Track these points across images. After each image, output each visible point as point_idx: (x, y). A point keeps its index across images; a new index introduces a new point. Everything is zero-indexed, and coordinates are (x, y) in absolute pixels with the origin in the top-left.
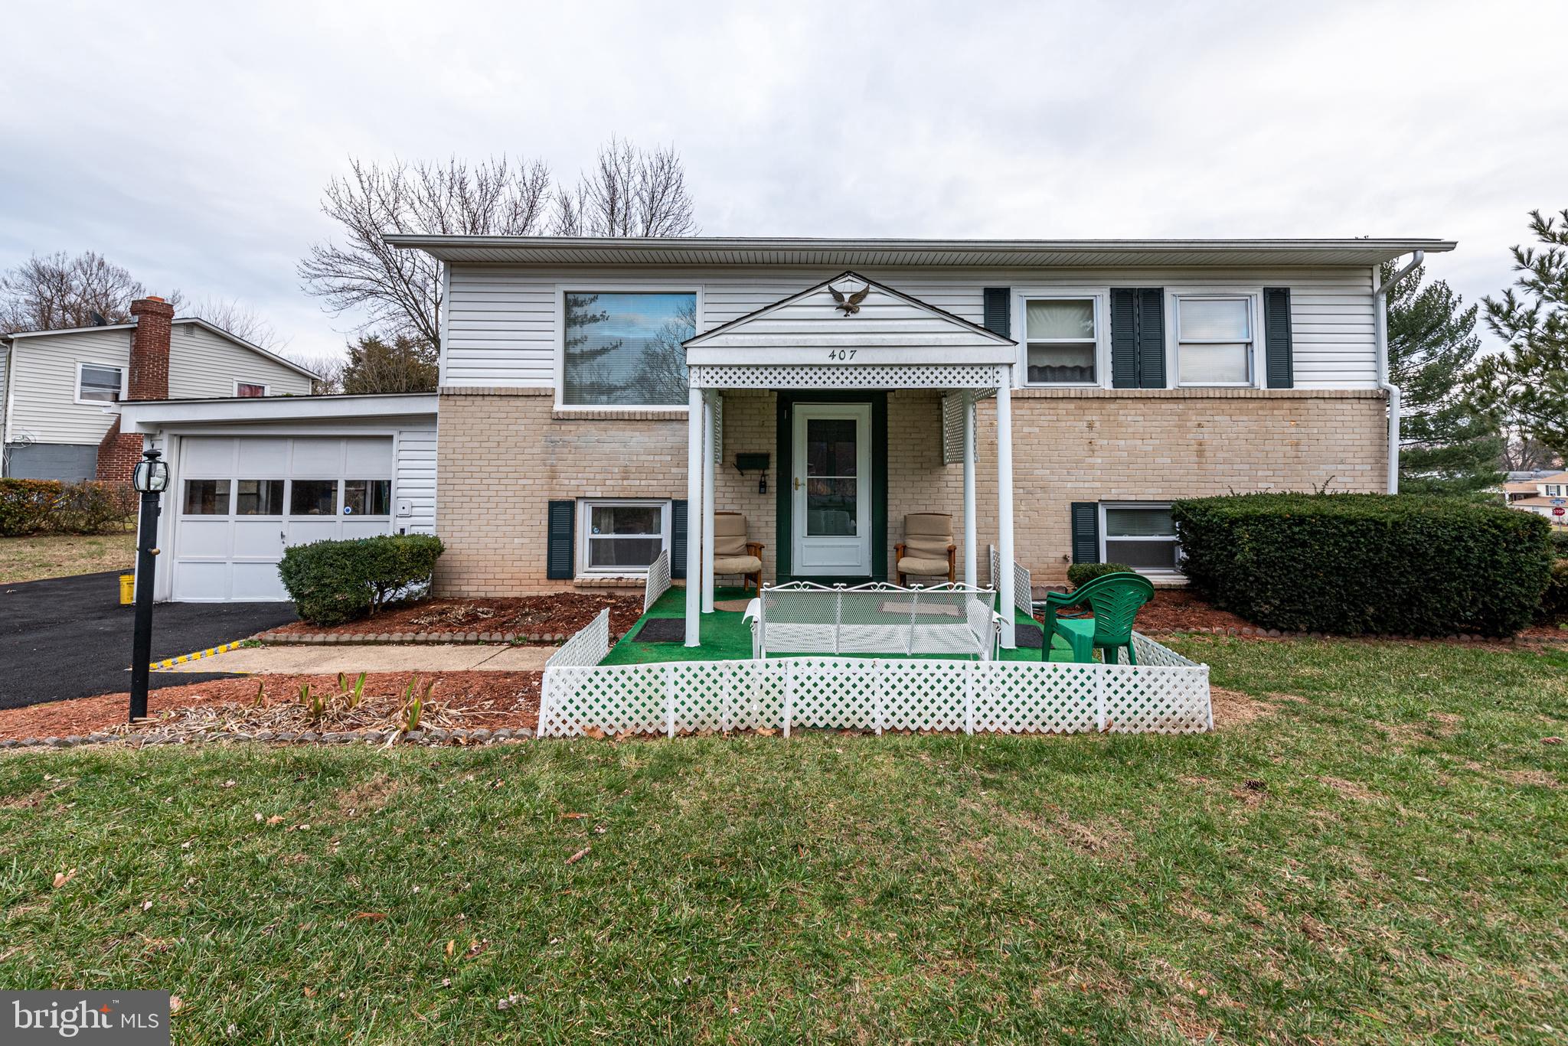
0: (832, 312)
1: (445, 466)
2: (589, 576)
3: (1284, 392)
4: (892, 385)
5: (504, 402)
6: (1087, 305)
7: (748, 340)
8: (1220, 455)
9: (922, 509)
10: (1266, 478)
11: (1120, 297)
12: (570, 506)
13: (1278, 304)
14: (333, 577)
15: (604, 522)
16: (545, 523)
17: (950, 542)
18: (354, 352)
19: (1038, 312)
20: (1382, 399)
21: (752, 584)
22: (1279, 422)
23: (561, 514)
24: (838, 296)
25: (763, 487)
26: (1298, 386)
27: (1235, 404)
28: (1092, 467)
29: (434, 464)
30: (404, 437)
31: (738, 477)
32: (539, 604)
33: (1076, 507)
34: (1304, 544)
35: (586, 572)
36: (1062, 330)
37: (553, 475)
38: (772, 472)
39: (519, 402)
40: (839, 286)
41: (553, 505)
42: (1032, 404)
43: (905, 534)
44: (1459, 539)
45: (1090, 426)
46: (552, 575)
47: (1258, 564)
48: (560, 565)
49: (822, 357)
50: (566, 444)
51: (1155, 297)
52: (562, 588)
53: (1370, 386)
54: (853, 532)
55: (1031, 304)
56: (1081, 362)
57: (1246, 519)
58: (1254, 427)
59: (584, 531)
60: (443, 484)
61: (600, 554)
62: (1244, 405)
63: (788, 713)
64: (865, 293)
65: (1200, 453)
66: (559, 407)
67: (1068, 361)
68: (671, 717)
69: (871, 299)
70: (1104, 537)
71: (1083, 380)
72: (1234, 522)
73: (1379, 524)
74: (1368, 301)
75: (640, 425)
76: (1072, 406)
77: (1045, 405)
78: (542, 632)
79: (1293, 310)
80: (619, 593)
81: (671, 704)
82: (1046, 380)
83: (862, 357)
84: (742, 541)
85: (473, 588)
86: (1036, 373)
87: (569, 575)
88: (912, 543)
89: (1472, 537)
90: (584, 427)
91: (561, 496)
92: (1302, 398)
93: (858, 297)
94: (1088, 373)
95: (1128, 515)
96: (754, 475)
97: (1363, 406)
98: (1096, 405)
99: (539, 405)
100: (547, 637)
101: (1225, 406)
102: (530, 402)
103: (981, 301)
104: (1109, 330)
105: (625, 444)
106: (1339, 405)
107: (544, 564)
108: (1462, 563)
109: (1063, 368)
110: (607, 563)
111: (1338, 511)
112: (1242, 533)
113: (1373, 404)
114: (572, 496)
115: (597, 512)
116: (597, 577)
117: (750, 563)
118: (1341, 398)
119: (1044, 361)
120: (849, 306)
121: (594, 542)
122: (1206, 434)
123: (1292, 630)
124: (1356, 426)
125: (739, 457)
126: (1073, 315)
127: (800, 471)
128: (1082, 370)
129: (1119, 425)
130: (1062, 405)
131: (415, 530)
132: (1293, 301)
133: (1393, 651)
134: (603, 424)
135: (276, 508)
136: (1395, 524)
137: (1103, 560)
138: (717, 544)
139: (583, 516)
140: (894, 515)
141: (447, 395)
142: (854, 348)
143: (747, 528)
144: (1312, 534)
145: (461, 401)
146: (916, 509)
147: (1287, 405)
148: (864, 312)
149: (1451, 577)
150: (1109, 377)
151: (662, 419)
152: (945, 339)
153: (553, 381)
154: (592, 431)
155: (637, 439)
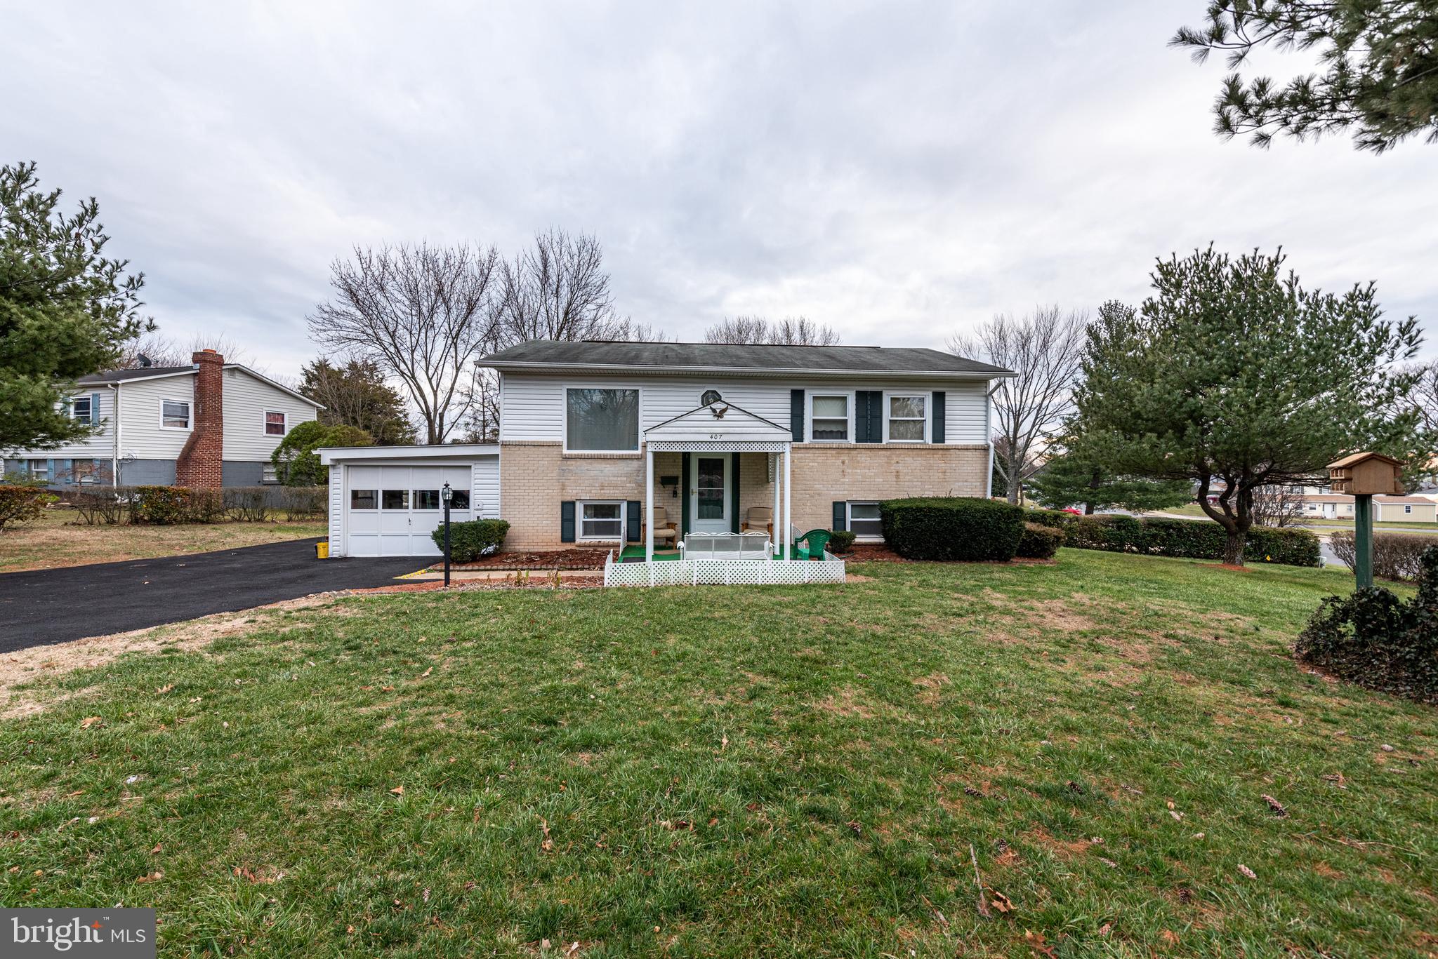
0: (711, 417)
1: (504, 483)
2: (583, 541)
3: (940, 445)
4: (742, 450)
5: (536, 449)
6: (845, 398)
7: (674, 430)
8: (907, 477)
9: (758, 505)
10: (929, 490)
11: (859, 394)
12: (573, 503)
13: (939, 399)
14: (467, 539)
15: (589, 512)
16: (560, 513)
17: (770, 521)
18: (307, 373)
19: (820, 403)
20: (987, 449)
21: (670, 543)
22: (937, 461)
23: (568, 508)
24: (714, 411)
25: (675, 494)
26: (947, 442)
27: (915, 452)
28: (843, 483)
29: (499, 481)
30: (477, 466)
31: (662, 488)
32: (559, 554)
33: (835, 503)
34: (922, 521)
35: (581, 538)
36: (830, 413)
37: (563, 488)
38: (680, 486)
39: (544, 449)
40: (714, 406)
41: (564, 504)
42: (814, 451)
43: (748, 518)
44: (985, 517)
45: (843, 463)
46: (564, 540)
47: (903, 530)
48: (568, 535)
49: (707, 438)
50: (570, 471)
51: (878, 396)
52: (569, 547)
53: (982, 443)
54: (720, 516)
55: (815, 398)
56: (841, 429)
57: (899, 509)
58: (925, 464)
59: (580, 518)
60: (504, 492)
61: (588, 529)
62: (920, 452)
63: (695, 579)
64: (727, 409)
65: (897, 476)
66: (566, 451)
67: (834, 428)
68: (653, 581)
69: (729, 411)
70: (849, 519)
71: (841, 438)
72: (894, 511)
74: (984, 399)
75: (609, 461)
76: (834, 452)
77: (821, 451)
78: (571, 565)
79: (947, 403)
80: (600, 549)
81: (652, 576)
82: (822, 438)
83: (725, 438)
84: (665, 522)
85: (521, 547)
86: (817, 434)
87: (572, 540)
88: (751, 522)
89: (990, 516)
90: (580, 462)
91: (568, 499)
92: (948, 449)
93: (724, 411)
94: (843, 435)
95: (861, 508)
96: (670, 488)
97: (978, 453)
98: (846, 451)
99: (555, 451)
100: (575, 567)
101: (910, 452)
102: (550, 449)
103: (789, 396)
104: (854, 412)
105: (602, 471)
106: (966, 453)
107: (559, 534)
108: (986, 528)
109: (831, 432)
110: (590, 534)
111: (936, 506)
112: (897, 516)
113: (981, 453)
114: (573, 499)
115: (585, 506)
116: (588, 541)
117: (670, 532)
118: (966, 449)
119: (822, 428)
120: (719, 415)
121: (584, 522)
122: (900, 467)
123: (916, 559)
124: (972, 463)
125: (662, 478)
126: (838, 404)
127: (694, 486)
128: (841, 433)
129: (858, 462)
130: (829, 451)
131: (485, 517)
132: (947, 398)
133: (957, 565)
134: (589, 461)
135: (405, 505)
136: (958, 511)
137: (848, 529)
138: (655, 523)
139: (579, 509)
140: (743, 508)
141: (505, 445)
142: (721, 434)
143: (667, 515)
144: (925, 516)
145: (513, 449)
146: (754, 505)
147: (941, 452)
148: (726, 417)
149: (981, 534)
150: (854, 437)
151: (621, 458)
152: (762, 430)
153: (562, 437)
154: (584, 465)
155: (608, 469)
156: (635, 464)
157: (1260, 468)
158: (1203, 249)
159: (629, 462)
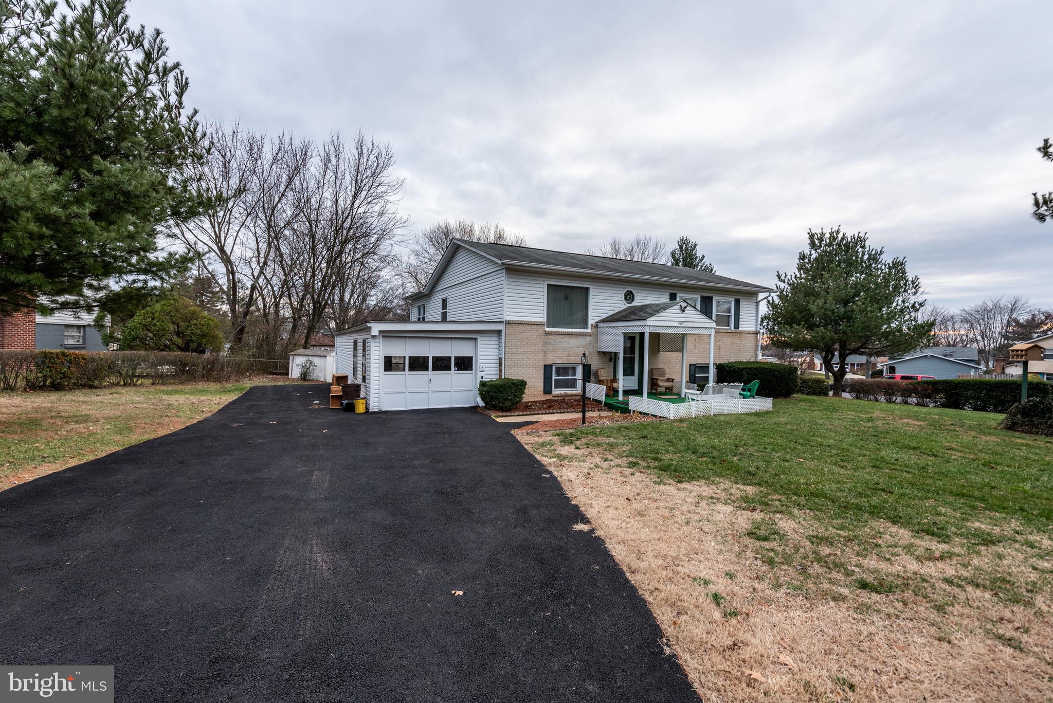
0: (679, 311)
1: (508, 351)
2: (556, 393)
3: (737, 331)
5: (528, 326)
6: (695, 300)
11: (702, 298)
12: (551, 366)
13: (737, 302)
15: (561, 372)
16: (543, 373)
17: (666, 377)
20: (757, 333)
22: (736, 340)
23: (547, 368)
24: (681, 307)
25: (610, 359)
26: (740, 329)
27: (727, 334)
28: (695, 353)
30: (482, 338)
31: (603, 356)
32: (543, 402)
33: (691, 365)
35: (554, 391)
37: (545, 357)
39: (534, 327)
41: (545, 366)
43: (652, 375)
45: (695, 340)
46: (545, 392)
48: (548, 389)
49: (676, 324)
50: (549, 343)
51: (711, 299)
52: (548, 397)
53: (754, 329)
54: (633, 374)
57: (746, 369)
58: (731, 341)
59: (554, 376)
60: (508, 358)
61: (559, 384)
62: (730, 334)
65: (719, 349)
66: (546, 329)
69: (688, 308)
73: (771, 369)
74: (756, 304)
75: (573, 336)
79: (741, 306)
80: (567, 398)
83: (685, 325)
87: (550, 392)
90: (555, 337)
91: (548, 363)
92: (741, 333)
93: (686, 307)
96: (608, 355)
99: (540, 328)
101: (725, 334)
102: (538, 327)
103: (669, 297)
105: (569, 343)
106: (748, 335)
107: (543, 388)
110: (561, 388)
113: (753, 335)
114: (551, 363)
115: (558, 369)
116: (559, 392)
118: (749, 332)
120: (683, 310)
121: (557, 380)
122: (721, 343)
124: (749, 342)
129: (702, 340)
131: (487, 377)
132: (741, 304)
134: (561, 336)
135: (426, 368)
139: (555, 370)
141: (509, 323)
142: (683, 322)
145: (514, 326)
147: (737, 335)
148: (686, 312)
151: (581, 335)
152: (702, 320)
153: (543, 319)
154: (558, 339)
155: (573, 342)
156: (588, 339)
157: (854, 345)
158: (835, 229)
159: (585, 337)
